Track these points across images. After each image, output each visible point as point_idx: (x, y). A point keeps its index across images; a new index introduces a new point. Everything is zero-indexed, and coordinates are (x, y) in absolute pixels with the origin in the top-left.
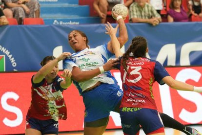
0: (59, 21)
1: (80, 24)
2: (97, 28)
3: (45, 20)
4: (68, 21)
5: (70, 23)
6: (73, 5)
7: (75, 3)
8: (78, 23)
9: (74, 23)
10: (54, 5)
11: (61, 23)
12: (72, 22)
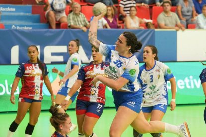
0: (16, 26)
1: (33, 29)
2: (46, 32)
3: (6, 25)
4: (24, 26)
5: (25, 28)
6: (28, 14)
7: (29, 13)
8: (31, 28)
9: (28, 28)
10: (13, 14)
11: (18, 28)
12: (27, 27)
